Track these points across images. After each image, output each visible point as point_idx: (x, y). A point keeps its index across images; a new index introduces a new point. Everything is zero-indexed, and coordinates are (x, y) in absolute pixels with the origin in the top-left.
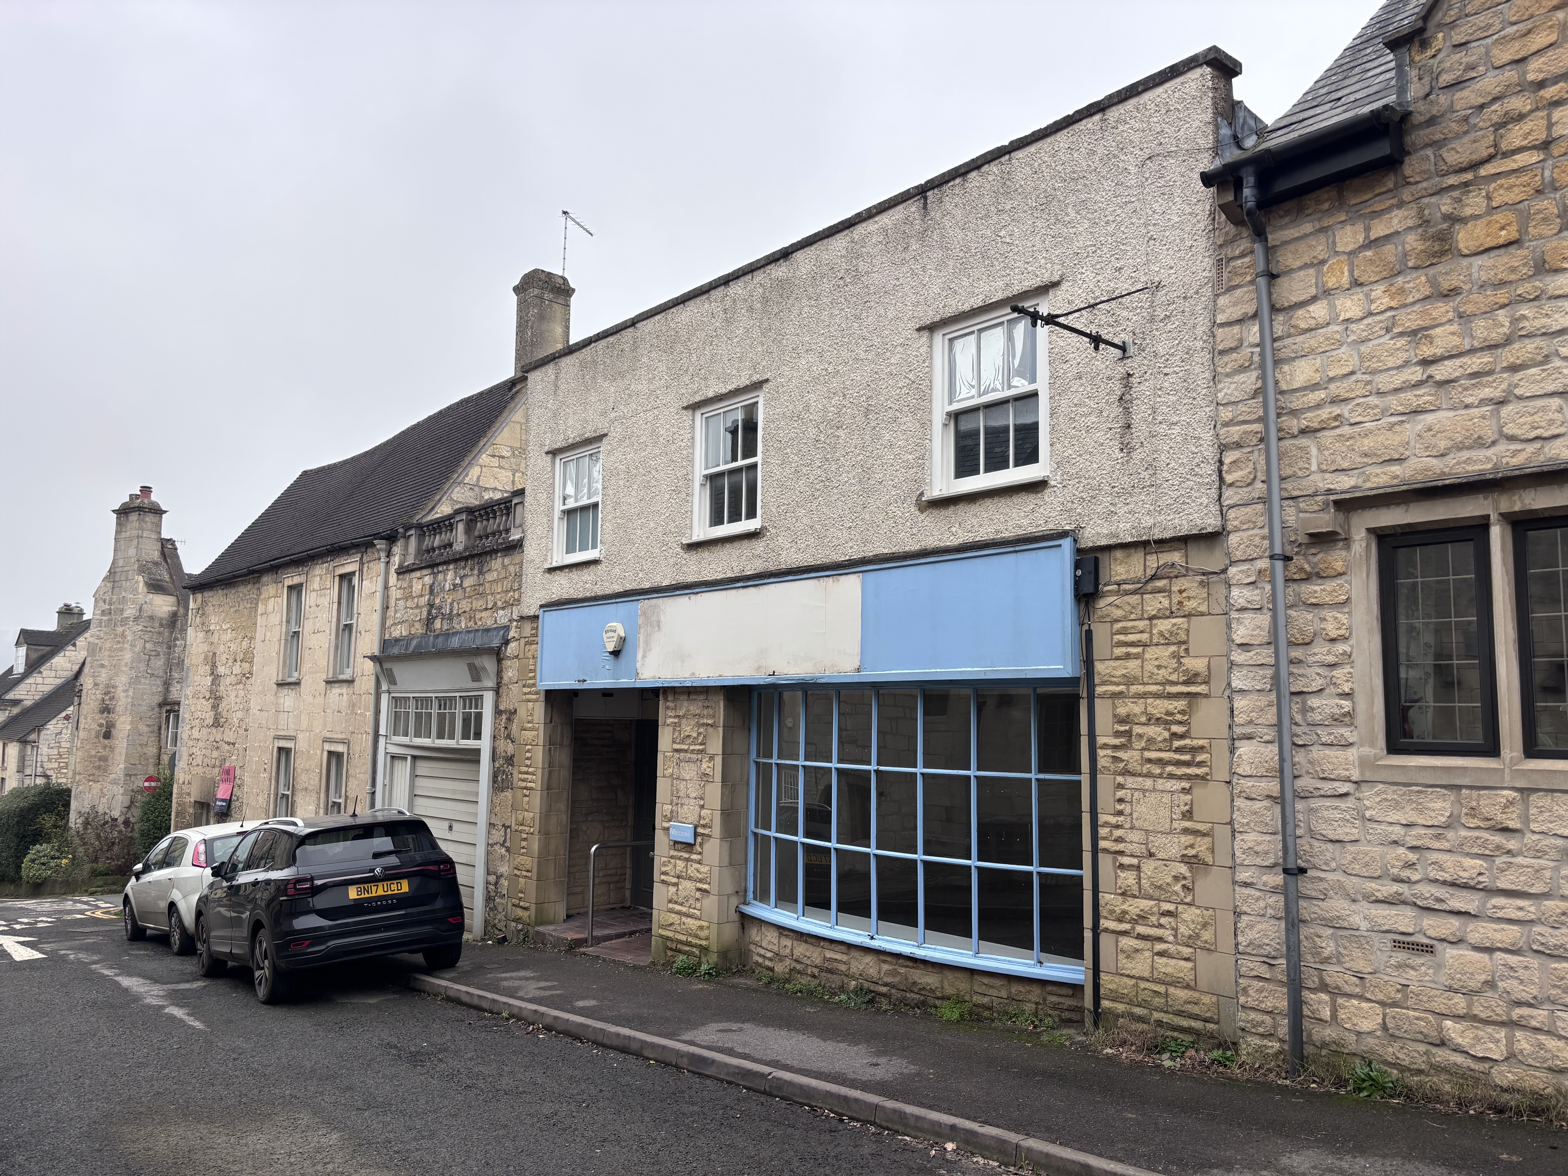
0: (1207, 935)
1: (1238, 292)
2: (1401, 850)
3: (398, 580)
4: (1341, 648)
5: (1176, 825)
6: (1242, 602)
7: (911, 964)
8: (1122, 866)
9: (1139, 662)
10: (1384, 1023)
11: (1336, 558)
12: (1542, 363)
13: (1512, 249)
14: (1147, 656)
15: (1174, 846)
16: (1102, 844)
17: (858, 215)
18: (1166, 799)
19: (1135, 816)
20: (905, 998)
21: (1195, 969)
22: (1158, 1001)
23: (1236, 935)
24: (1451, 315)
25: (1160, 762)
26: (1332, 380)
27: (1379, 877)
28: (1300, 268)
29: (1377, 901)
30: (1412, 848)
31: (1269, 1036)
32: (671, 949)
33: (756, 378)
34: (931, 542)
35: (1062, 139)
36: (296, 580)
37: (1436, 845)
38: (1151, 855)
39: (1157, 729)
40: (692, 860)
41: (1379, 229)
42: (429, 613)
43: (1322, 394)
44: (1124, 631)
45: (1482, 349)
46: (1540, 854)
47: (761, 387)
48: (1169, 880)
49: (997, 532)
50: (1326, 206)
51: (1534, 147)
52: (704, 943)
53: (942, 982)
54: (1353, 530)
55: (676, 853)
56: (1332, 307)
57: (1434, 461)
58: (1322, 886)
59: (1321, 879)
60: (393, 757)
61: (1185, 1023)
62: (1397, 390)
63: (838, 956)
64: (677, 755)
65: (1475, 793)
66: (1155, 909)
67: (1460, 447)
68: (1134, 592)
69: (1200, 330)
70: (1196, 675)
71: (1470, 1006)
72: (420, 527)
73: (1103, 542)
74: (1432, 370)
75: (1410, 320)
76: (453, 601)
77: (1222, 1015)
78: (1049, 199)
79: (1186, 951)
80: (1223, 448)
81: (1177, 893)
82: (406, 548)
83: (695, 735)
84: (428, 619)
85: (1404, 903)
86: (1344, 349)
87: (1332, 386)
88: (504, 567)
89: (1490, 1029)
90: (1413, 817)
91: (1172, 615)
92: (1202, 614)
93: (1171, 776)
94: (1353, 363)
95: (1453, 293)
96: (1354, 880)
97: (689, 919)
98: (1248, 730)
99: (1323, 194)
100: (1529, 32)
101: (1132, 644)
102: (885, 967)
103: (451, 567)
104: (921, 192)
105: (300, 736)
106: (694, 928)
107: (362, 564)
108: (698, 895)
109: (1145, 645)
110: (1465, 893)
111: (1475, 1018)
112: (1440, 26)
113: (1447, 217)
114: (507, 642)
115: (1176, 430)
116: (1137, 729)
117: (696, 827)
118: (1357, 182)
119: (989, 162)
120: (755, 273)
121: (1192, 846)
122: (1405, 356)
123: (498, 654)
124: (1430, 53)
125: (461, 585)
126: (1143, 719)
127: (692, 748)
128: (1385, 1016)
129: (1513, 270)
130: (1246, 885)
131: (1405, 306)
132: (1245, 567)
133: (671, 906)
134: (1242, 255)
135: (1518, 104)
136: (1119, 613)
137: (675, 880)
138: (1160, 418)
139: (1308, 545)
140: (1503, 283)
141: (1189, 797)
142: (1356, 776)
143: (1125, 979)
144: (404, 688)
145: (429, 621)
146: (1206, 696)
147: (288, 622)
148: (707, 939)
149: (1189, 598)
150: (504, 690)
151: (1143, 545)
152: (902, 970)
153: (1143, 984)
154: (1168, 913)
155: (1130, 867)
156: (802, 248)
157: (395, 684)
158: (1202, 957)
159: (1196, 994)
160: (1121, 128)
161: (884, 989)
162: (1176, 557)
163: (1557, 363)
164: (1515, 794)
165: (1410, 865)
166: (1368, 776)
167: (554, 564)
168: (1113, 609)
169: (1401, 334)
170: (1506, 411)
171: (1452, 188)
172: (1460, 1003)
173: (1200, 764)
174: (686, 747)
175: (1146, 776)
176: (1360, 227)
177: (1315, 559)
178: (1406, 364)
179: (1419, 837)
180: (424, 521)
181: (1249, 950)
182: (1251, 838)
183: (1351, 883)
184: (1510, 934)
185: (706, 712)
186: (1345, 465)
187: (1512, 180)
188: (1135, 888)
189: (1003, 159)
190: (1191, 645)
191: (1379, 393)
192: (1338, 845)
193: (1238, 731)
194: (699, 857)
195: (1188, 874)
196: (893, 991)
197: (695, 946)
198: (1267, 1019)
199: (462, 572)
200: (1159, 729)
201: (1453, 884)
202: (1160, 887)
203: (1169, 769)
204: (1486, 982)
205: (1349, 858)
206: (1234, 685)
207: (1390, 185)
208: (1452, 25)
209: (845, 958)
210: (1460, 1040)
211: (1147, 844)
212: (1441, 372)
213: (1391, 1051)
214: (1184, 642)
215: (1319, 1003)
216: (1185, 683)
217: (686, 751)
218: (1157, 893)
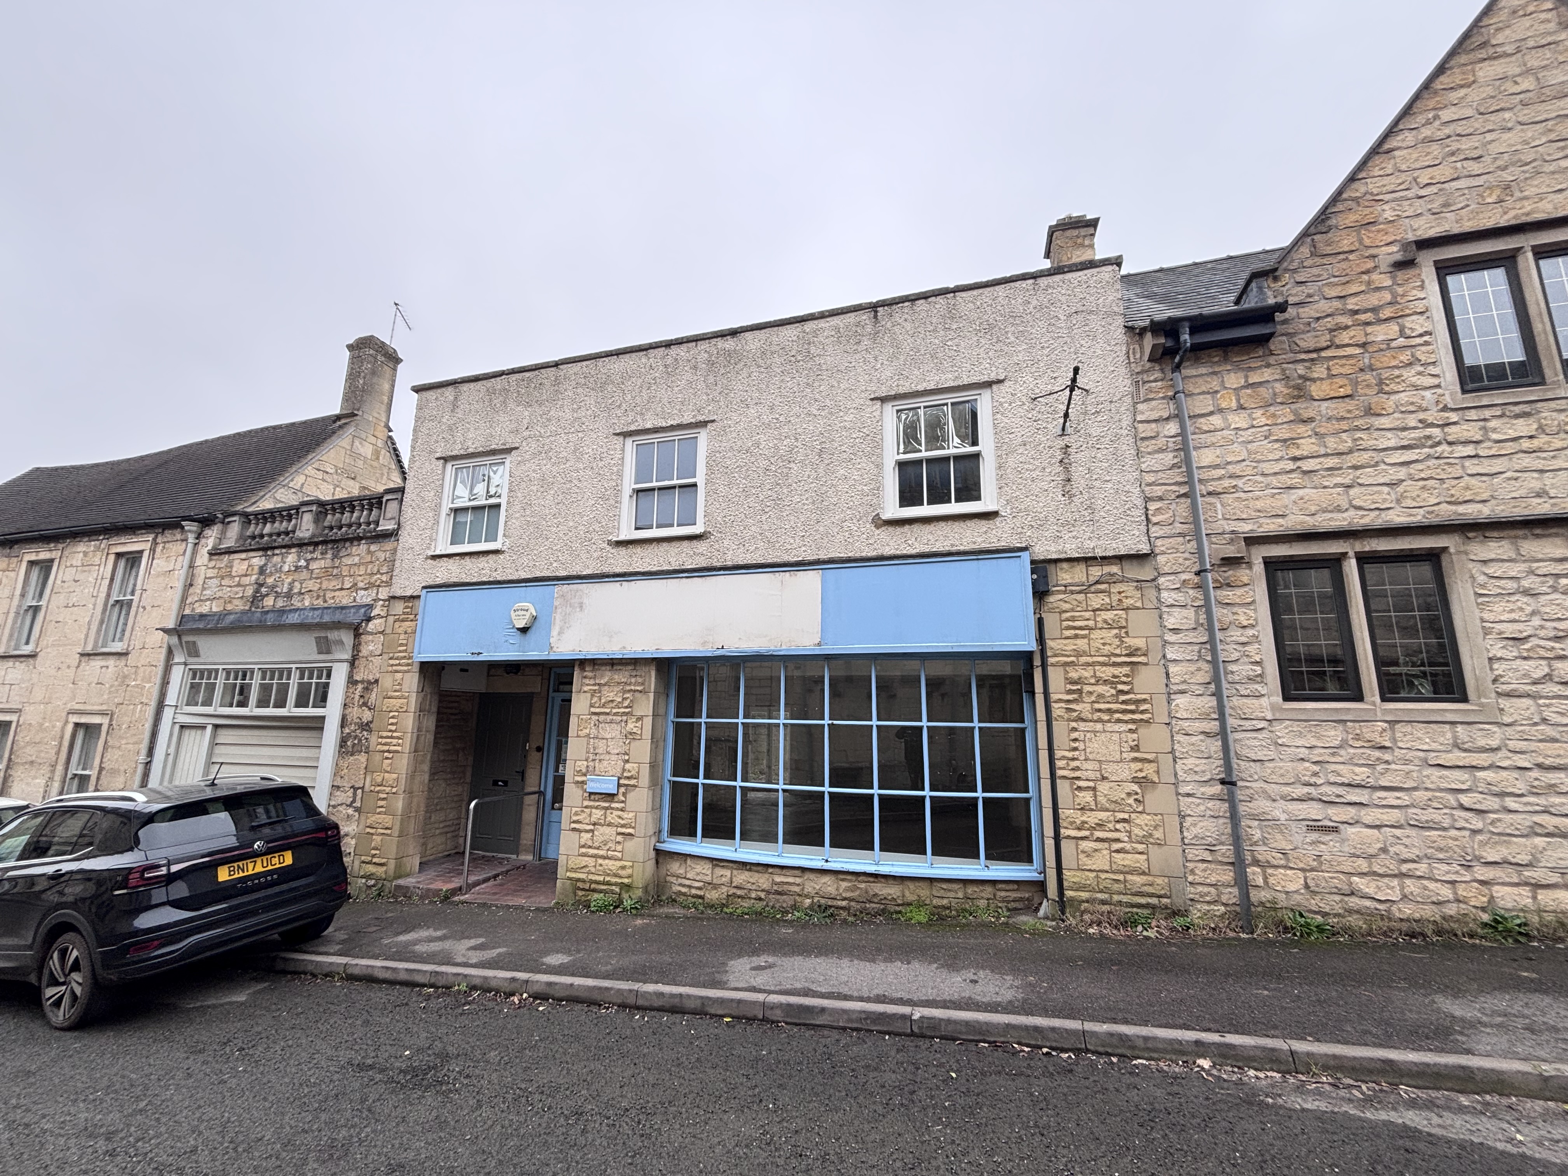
0: (1158, 834)
1: (1154, 403)
2: (1307, 764)
3: (210, 560)
4: (1250, 632)
5: (1125, 755)
6: (1171, 601)
7: (871, 879)
8: (1079, 788)
9: (1086, 640)
10: (1306, 883)
11: (1242, 574)
12: (1373, 466)
13: (1347, 400)
14: (1092, 636)
15: (1126, 771)
16: (1060, 773)
17: (811, 314)
18: (1116, 737)
19: (1088, 750)
20: (865, 909)
21: (1148, 860)
22: (1116, 887)
23: (1181, 832)
24: (1310, 433)
25: (1109, 711)
26: (1229, 463)
27: (1293, 783)
28: (1199, 394)
29: (1293, 800)
30: (1314, 763)
31: (1214, 902)
32: (583, 889)
33: (701, 418)
34: (888, 551)
35: (1000, 290)
36: (44, 555)
37: (1333, 760)
38: (1104, 778)
39: (1105, 688)
40: (613, 809)
41: (1254, 378)
42: (257, 591)
43: (1221, 472)
44: (1073, 619)
45: (1332, 455)
46: (1407, 762)
47: (706, 426)
48: (1124, 796)
49: (952, 545)
50: (1216, 359)
51: (1357, 345)
52: (626, 881)
53: (903, 892)
54: (1253, 557)
55: (591, 803)
56: (1225, 419)
57: (1308, 518)
58: (1248, 792)
59: (1247, 787)
60: (182, 727)
61: (1143, 901)
62: (1276, 474)
63: (791, 880)
64: (595, 718)
65: (1357, 725)
66: (1112, 818)
67: (1325, 511)
68: (1080, 592)
69: (1124, 424)
70: (1137, 649)
71: (1370, 866)
72: (246, 515)
73: (1054, 556)
74: (1299, 464)
75: (1283, 433)
76: (294, 581)
77: (1174, 891)
78: (991, 327)
79: (1140, 847)
80: (1147, 500)
81: (1130, 805)
82: (223, 532)
83: (620, 700)
84: (254, 597)
85: (1312, 799)
86: (1236, 445)
87: (1229, 467)
88: (369, 552)
89: (1386, 880)
90: (1314, 742)
91: (1112, 608)
92: (1138, 608)
93: (1119, 721)
94: (1244, 455)
95: (1311, 420)
96: (1273, 786)
97: (607, 861)
98: (1183, 687)
99: (1213, 352)
100: (1348, 282)
101: (1081, 628)
102: (844, 884)
103: (293, 550)
104: (874, 307)
105: (28, 709)
106: (613, 868)
107: (155, 543)
108: (620, 838)
109: (1091, 629)
110: (1357, 790)
111: (1375, 874)
112: (1286, 270)
113: (1300, 377)
114: (369, 619)
115: (1110, 485)
116: (1087, 688)
117: (619, 778)
118: (1236, 349)
119: (936, 296)
120: (699, 343)
121: (1141, 770)
122: (1281, 454)
123: (357, 631)
124: (1280, 284)
125: (307, 567)
126: (1093, 681)
127: (614, 711)
128: (1306, 878)
129: (1349, 411)
130: (1189, 795)
131: (1276, 424)
132: (1172, 577)
133: (583, 850)
134: (1155, 381)
135: (1346, 320)
136: (1067, 606)
137: (591, 827)
138: (1095, 477)
139: (1220, 566)
140: (1343, 418)
141: (1135, 736)
142: (1269, 716)
143: (1087, 873)
144: (210, 660)
145: (256, 598)
146: (1146, 664)
147: (23, 595)
148: (629, 877)
149: (1127, 597)
150: (359, 663)
151: (1088, 560)
152: (863, 886)
153: (1103, 876)
154: (1124, 820)
155: (1088, 788)
156: (752, 330)
157: (197, 655)
158: (1153, 850)
159: (1150, 878)
160: (1050, 291)
161: (844, 903)
162: (1115, 569)
163: (1383, 466)
164: (1386, 725)
165: (1315, 774)
166: (1278, 716)
167: (438, 552)
168: (1061, 603)
169: (1277, 441)
170: (1352, 492)
171: (1303, 360)
172: (1363, 865)
173: (1143, 712)
174: (608, 711)
175: (1096, 721)
176: (1241, 375)
177: (1226, 575)
178: (1281, 458)
179: (1321, 755)
180: (249, 510)
181: (1193, 842)
182: (1191, 762)
183: (1272, 789)
184: (1394, 816)
185: (633, 680)
186: (1244, 516)
187: (1344, 361)
188: (1093, 803)
189: (948, 296)
190: (1130, 630)
191: (1263, 475)
192: (1258, 764)
193: (1175, 688)
194: (622, 805)
195: (1139, 791)
196: (853, 904)
197: (616, 884)
198: (1212, 890)
199: (309, 556)
200: (1107, 688)
201: (1349, 785)
202: (1116, 802)
203: (1117, 716)
204: (1381, 849)
205: (1269, 771)
206: (1168, 656)
207: (1261, 353)
208: (1295, 271)
209: (798, 880)
210: (1367, 890)
211: (1100, 771)
212: (1307, 465)
213: (1314, 903)
214: (1124, 627)
215: (1254, 874)
216: (1127, 655)
217: (608, 714)
218: (1112, 806)
